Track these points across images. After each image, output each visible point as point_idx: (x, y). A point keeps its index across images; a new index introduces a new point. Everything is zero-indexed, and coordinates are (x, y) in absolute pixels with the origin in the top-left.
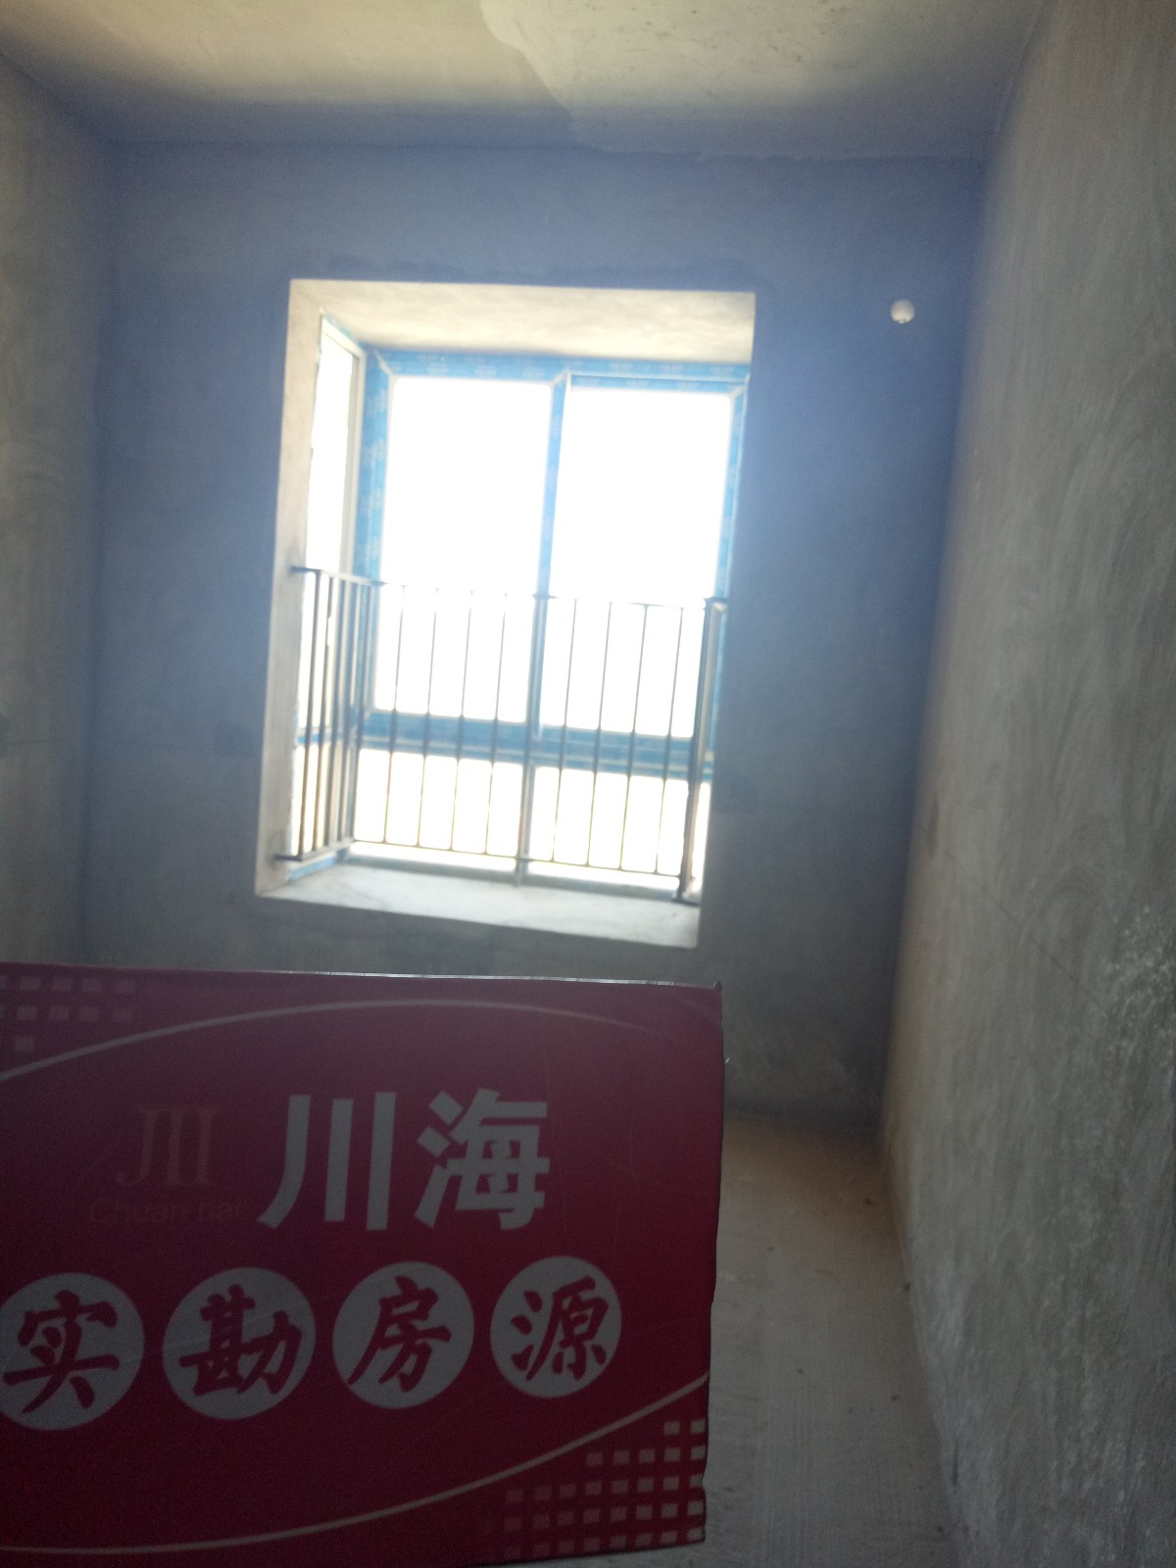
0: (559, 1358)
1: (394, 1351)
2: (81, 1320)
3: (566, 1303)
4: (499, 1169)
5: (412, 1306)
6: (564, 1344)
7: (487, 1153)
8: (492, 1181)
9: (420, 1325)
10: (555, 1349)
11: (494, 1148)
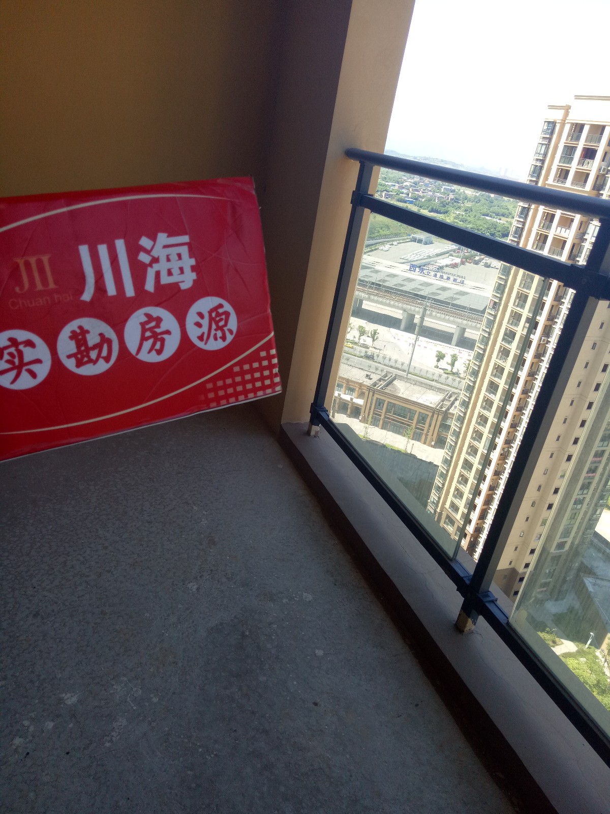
0: (215, 335)
1: (151, 341)
2: (21, 347)
3: (214, 315)
4: (175, 265)
5: (153, 324)
6: (216, 330)
7: (168, 260)
8: (173, 271)
9: (158, 330)
10: (213, 332)
11: (171, 257)
